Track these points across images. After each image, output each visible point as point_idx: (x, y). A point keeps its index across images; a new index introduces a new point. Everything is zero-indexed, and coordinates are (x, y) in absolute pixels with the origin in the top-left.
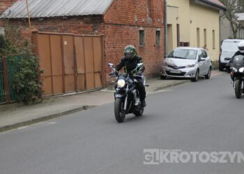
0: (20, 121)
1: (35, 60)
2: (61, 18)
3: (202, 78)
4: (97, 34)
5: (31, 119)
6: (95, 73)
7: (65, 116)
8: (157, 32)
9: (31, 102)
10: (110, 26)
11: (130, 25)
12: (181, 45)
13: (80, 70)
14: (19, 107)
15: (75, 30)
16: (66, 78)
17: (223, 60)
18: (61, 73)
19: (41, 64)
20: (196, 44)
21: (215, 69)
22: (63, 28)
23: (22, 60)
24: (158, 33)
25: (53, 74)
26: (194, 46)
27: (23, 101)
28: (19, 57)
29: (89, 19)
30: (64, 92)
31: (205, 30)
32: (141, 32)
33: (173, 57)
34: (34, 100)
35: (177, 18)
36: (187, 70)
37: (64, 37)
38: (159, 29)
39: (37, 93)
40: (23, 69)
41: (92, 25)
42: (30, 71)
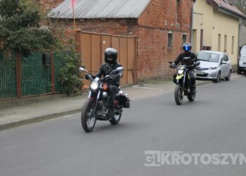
0: (65, 110)
1: (78, 56)
3: (223, 80)
4: (131, 35)
5: (75, 109)
6: (128, 70)
8: (184, 36)
9: (73, 94)
10: (143, 29)
11: (161, 29)
12: (204, 49)
15: (112, 30)
17: (241, 65)
19: (83, 60)
20: (217, 48)
23: (67, 56)
26: (215, 50)
28: (65, 53)
29: (125, 22)
31: (225, 36)
32: (170, 35)
34: (75, 92)
35: (201, 24)
37: (103, 37)
38: (185, 34)
39: (78, 85)
40: (68, 64)
41: (126, 27)
42: (74, 66)
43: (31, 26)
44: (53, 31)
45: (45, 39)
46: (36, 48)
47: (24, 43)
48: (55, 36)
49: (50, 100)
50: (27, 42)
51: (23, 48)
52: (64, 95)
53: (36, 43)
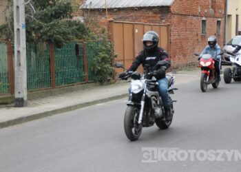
1: (111, 45)
2: (132, 9)
4: (164, 23)
9: (106, 83)
10: (176, 16)
15: (145, 19)
19: (115, 49)
22: (134, 17)
23: (99, 45)
25: (126, 59)
29: (157, 10)
35: (237, 10)
37: (135, 25)
38: (219, 20)
39: (111, 74)
40: (100, 53)
41: (160, 15)
42: (106, 55)
43: (64, 17)
44: (86, 21)
45: (78, 29)
46: (69, 39)
47: (56, 34)
48: (88, 26)
49: (84, 89)
50: (60, 34)
51: (55, 40)
52: (98, 83)
53: (69, 34)
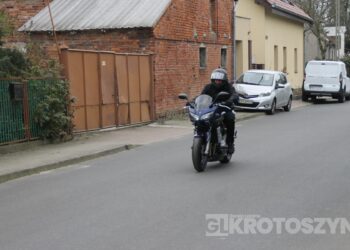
1: (64, 85)
2: (98, 32)
4: (144, 52)
7: (102, 158)
8: (222, 50)
9: (58, 140)
12: (254, 68)
13: (123, 99)
14: (43, 145)
15: (116, 46)
16: (104, 109)
17: (307, 88)
18: (97, 102)
19: (71, 90)
20: (273, 66)
21: (297, 99)
23: (47, 85)
24: (224, 51)
25: (87, 103)
26: (270, 69)
27: (47, 138)
28: (43, 81)
29: (135, 33)
30: (101, 127)
31: (285, 48)
32: (202, 50)
33: (242, 82)
34: (62, 136)
35: (249, 34)
36: (260, 100)
37: (101, 55)
38: (224, 47)
39: (65, 127)
40: (48, 97)
42: (58, 100)
